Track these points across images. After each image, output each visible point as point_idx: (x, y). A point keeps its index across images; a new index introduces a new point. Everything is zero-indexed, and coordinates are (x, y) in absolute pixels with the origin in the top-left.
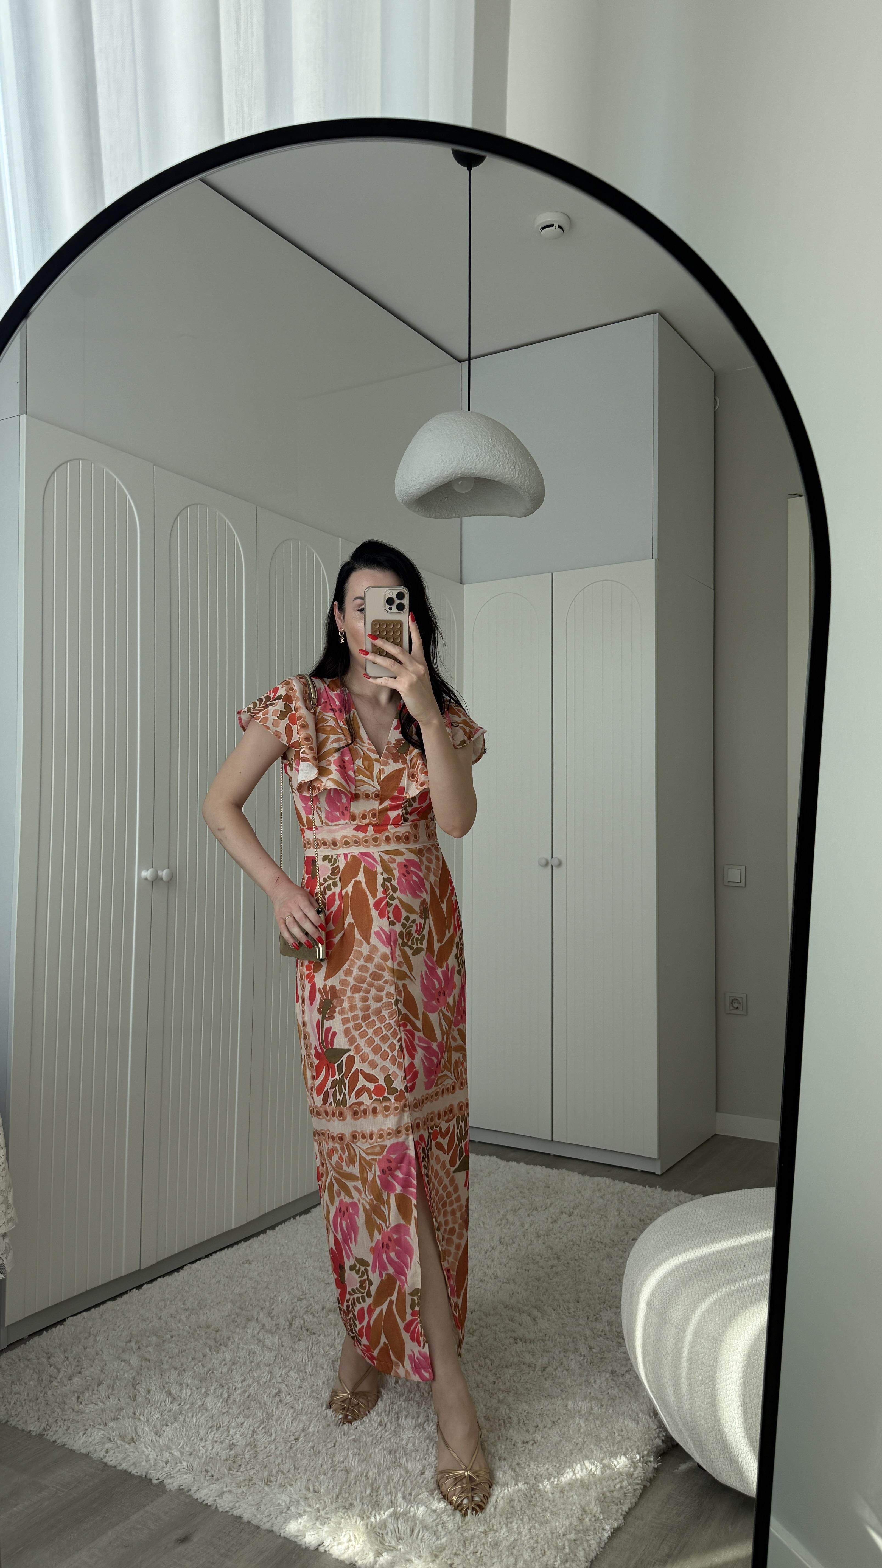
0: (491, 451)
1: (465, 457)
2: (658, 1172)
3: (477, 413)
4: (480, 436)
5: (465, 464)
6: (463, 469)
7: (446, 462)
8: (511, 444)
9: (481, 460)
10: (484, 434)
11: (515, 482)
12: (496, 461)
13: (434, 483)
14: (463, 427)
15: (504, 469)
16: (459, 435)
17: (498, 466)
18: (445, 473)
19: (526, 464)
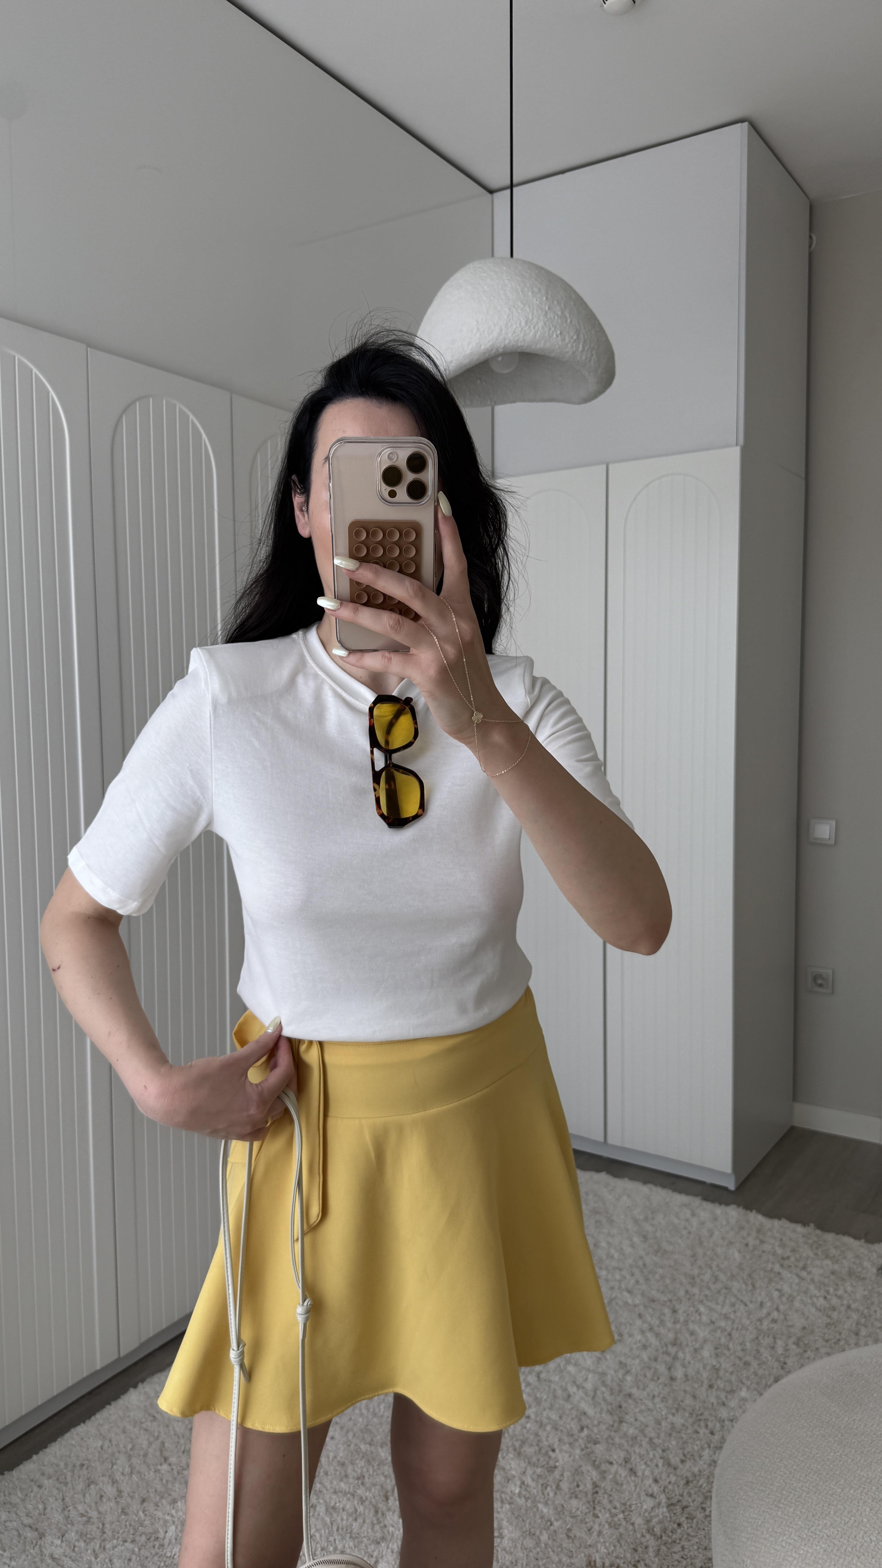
0: (546, 315)
1: (510, 324)
2: (732, 1187)
3: (524, 262)
4: (530, 294)
5: (510, 335)
6: (507, 341)
7: (484, 331)
8: (572, 303)
9: (532, 327)
10: (536, 290)
11: (578, 358)
12: (553, 329)
13: (466, 361)
14: (506, 281)
15: (563, 340)
16: (501, 292)
17: (555, 336)
18: (483, 347)
19: (593, 332)
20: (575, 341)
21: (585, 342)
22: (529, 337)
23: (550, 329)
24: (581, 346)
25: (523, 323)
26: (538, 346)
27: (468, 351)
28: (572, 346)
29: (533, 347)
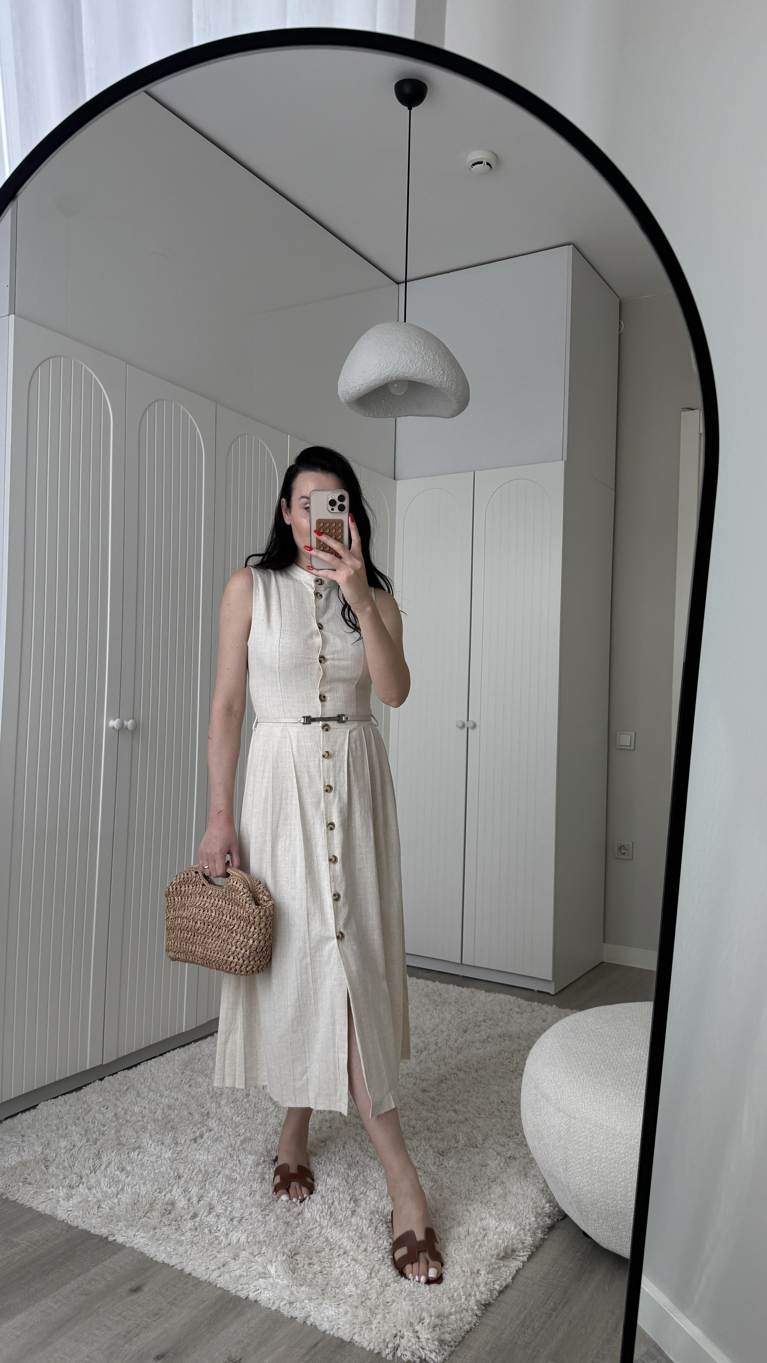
0: (423, 357)
1: (400, 363)
2: (553, 993)
3: (411, 325)
4: (413, 344)
5: (400, 369)
6: (398, 373)
7: (383, 366)
8: (441, 352)
9: (414, 365)
10: (417, 342)
11: (444, 386)
12: (427, 367)
13: (372, 385)
14: (399, 336)
15: (434, 374)
16: (395, 342)
17: (429, 371)
18: (382, 376)
19: (453, 370)
20: (441, 375)
21: (448, 375)
22: (412, 371)
23: (426, 366)
24: (445, 378)
25: (408, 362)
26: (418, 377)
27: (373, 378)
28: (439, 378)
29: (415, 377)
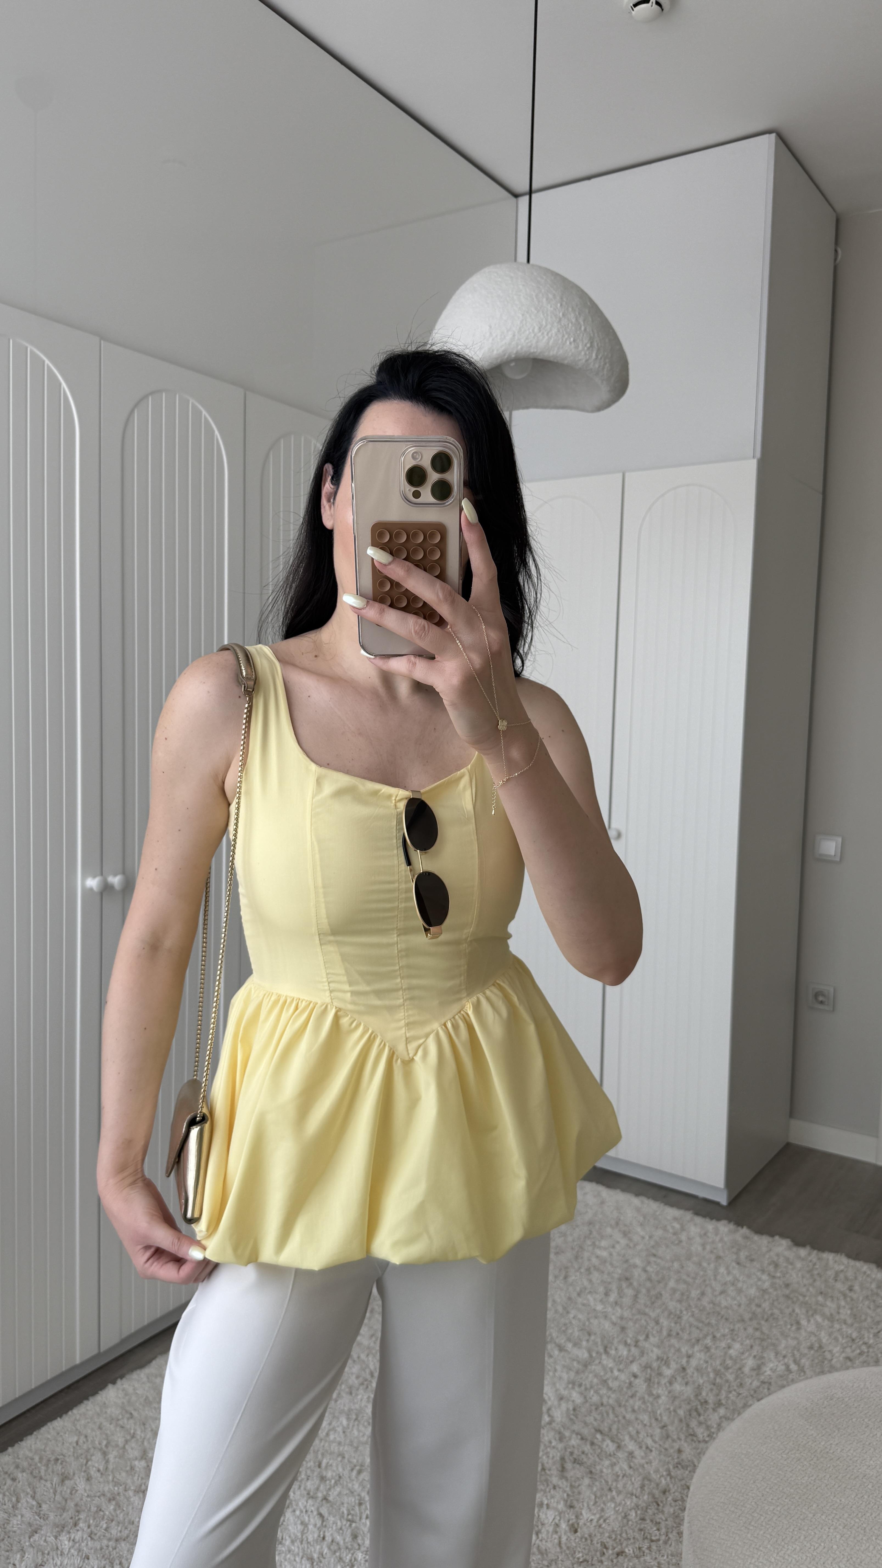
0: (560, 321)
1: (523, 330)
2: (724, 1202)
3: (540, 267)
4: (544, 300)
5: (523, 341)
6: (519, 347)
7: (497, 336)
8: (587, 311)
9: (545, 333)
10: (551, 296)
12: (566, 336)
14: (521, 287)
16: (515, 297)
17: (568, 343)
18: (495, 352)
19: (607, 340)
20: (588, 349)
21: (598, 350)
22: (542, 344)
23: (563, 336)
24: (594, 354)
25: (536, 330)
26: (551, 353)
28: (585, 354)
29: (546, 354)
